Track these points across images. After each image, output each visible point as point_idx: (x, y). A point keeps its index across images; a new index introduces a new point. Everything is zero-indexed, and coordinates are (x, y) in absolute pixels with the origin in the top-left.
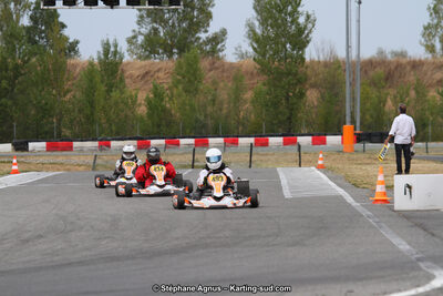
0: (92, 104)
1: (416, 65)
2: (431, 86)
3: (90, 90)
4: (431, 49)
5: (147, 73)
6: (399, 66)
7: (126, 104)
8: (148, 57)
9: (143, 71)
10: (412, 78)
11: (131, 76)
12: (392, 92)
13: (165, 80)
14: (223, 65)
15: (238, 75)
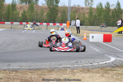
0: (9, 13)
1: (82, 8)
2: (86, 13)
3: (9, 10)
4: (86, 5)
5: (21, 7)
6: (79, 8)
7: (17, 14)
8: (21, 4)
9: (20, 7)
10: (82, 11)
11: (18, 8)
12: (77, 14)
13: (26, 10)
14: (39, 6)
15: (42, 9)
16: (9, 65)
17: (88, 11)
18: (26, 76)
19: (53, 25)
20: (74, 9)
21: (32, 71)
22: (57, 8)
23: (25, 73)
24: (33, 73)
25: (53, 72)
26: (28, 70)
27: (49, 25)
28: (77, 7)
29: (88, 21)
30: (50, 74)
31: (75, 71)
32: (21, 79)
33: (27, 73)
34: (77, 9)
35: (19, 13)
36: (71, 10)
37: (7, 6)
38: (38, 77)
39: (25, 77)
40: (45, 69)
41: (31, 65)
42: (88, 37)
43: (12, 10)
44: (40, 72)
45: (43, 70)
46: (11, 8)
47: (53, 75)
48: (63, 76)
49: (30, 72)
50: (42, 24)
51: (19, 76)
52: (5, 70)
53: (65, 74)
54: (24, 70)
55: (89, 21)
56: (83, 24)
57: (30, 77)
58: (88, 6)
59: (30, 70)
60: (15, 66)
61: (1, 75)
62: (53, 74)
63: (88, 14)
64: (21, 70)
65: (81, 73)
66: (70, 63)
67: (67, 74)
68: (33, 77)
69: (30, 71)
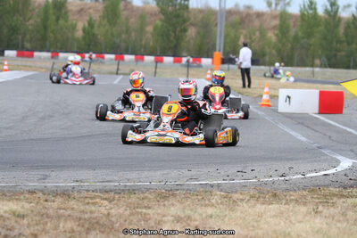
0: (45, 28)
1: (259, 15)
2: (269, 29)
3: (45, 19)
5: (82, 10)
6: (248, 15)
7: (68, 29)
9: (79, 8)
10: (257, 23)
12: (244, 31)
13: (96, 17)
14: (133, 7)
15: (142, 15)
16: (45, 178)
17: (276, 22)
18: (93, 208)
19: (175, 62)
20: (235, 18)
21: (112, 194)
22: (186, 14)
23: (90, 201)
24: (114, 199)
25: (172, 200)
26: (101, 191)
27: (162, 61)
28: (242, 13)
29: (274, 52)
30: (164, 205)
31: (236, 196)
32: (80, 219)
33: (98, 200)
34: (244, 15)
35: (74, 27)
36: (227, 18)
37: (40, 4)
38: (128, 212)
39: (91, 212)
40: (148, 190)
41: (108, 179)
42: (274, 97)
43: (54, 18)
44: (134, 198)
45: (143, 192)
46: (51, 11)
47: (172, 209)
48: (199, 210)
49: (106, 199)
50: (143, 59)
51: (73, 209)
52: (32, 192)
53: (206, 205)
54: (88, 191)
55: (279, 51)
56: (261, 61)
57: (106, 212)
58: (276, 9)
59: (106, 192)
60: (62, 180)
61: (23, 207)
62: (173, 205)
63: (276, 32)
64: (79, 192)
65: (252, 201)
66: (222, 173)
67: (213, 205)
68: (113, 211)
69: (106, 196)
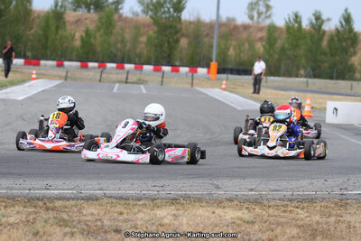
0: (46, 37)
1: (246, 27)
2: (256, 40)
3: (46, 28)
4: (251, 18)
5: (78, 20)
7: (68, 39)
8: (75, 10)
9: (76, 19)
10: (244, 35)
11: (69, 21)
12: (233, 43)
13: (92, 27)
14: (126, 18)
15: (137, 27)
17: (264, 34)
20: (224, 30)
22: (178, 25)
34: (232, 27)
35: (73, 37)
43: (53, 28)
46: (51, 22)
58: (258, 22)
